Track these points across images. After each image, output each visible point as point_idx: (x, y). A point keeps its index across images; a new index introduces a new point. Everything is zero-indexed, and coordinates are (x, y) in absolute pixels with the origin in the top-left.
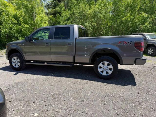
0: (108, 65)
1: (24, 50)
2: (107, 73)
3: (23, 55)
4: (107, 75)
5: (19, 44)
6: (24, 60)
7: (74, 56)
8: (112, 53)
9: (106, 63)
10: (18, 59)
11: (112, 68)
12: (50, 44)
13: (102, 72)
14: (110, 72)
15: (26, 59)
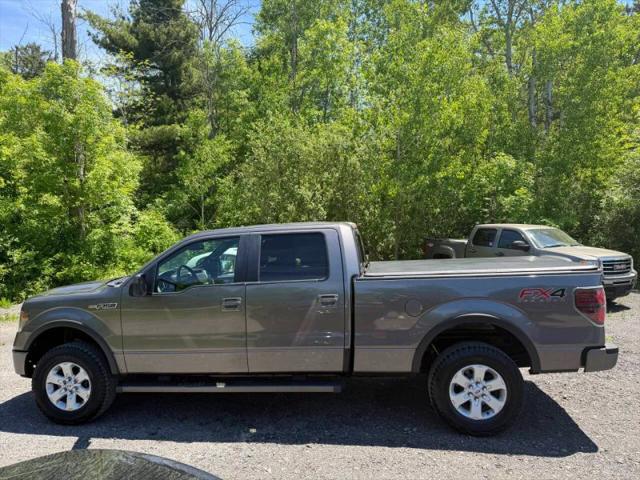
0: (489, 377)
1: (116, 329)
2: (485, 408)
3: (112, 353)
4: (486, 417)
5: (91, 307)
6: (114, 372)
7: (348, 347)
8: (493, 328)
9: (480, 371)
10: (82, 370)
11: (503, 387)
12: (245, 301)
13: (467, 406)
14: (497, 406)
15: (123, 370)
